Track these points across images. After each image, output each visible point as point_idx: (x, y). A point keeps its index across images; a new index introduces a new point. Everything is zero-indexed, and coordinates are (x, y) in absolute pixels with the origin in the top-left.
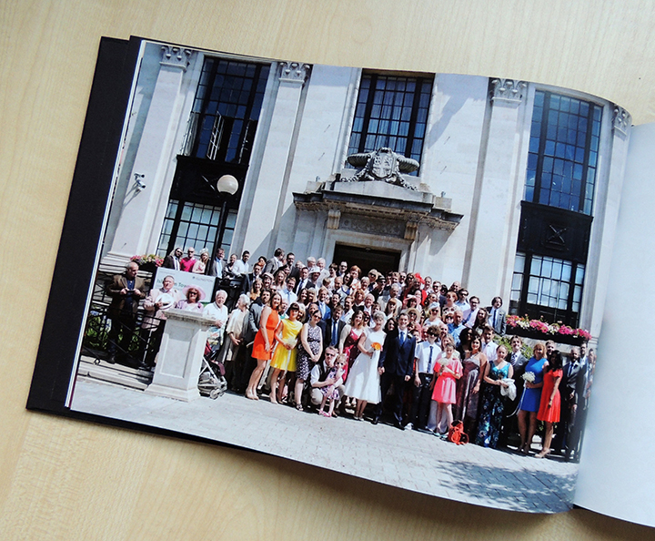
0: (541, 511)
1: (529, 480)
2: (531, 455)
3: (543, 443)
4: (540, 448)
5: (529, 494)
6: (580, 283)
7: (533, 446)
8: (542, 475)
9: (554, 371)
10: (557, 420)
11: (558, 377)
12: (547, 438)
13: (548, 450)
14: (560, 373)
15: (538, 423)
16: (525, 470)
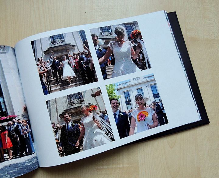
0: (17, 176)
1: (8, 169)
2: (6, 161)
3: (9, 155)
4: (9, 157)
5: (10, 173)
6: (3, 102)
7: (5, 158)
8: (12, 165)
9: (4, 132)
10: (12, 146)
11: (6, 133)
12: (10, 153)
13: (12, 157)
14: (7, 132)
15: (4, 150)
16: (5, 166)
